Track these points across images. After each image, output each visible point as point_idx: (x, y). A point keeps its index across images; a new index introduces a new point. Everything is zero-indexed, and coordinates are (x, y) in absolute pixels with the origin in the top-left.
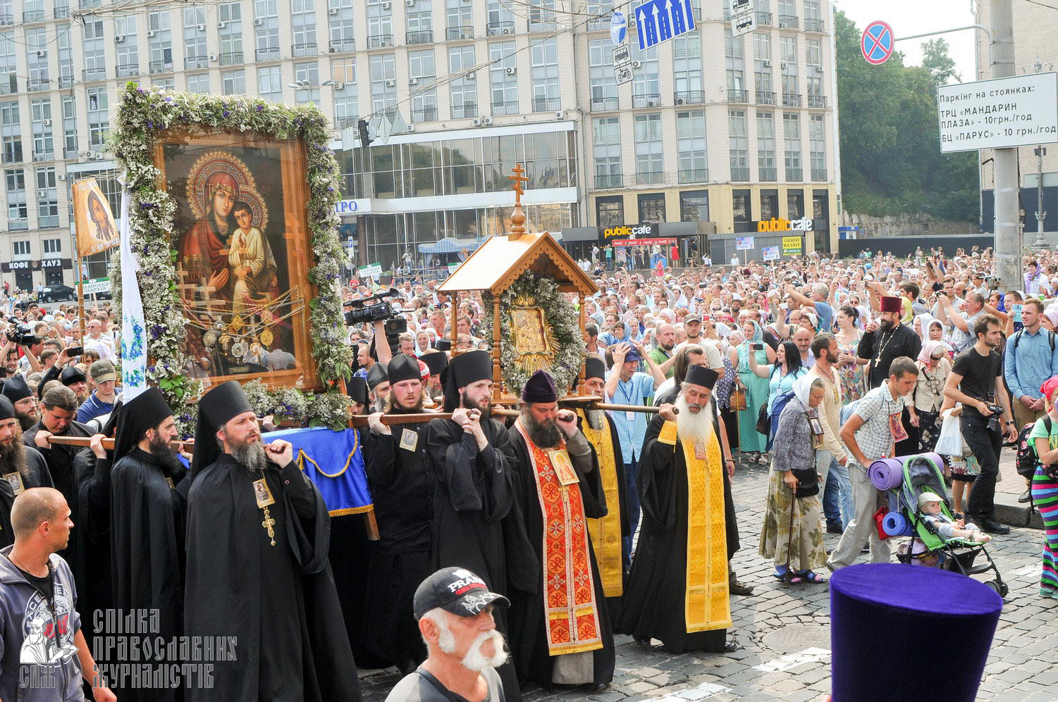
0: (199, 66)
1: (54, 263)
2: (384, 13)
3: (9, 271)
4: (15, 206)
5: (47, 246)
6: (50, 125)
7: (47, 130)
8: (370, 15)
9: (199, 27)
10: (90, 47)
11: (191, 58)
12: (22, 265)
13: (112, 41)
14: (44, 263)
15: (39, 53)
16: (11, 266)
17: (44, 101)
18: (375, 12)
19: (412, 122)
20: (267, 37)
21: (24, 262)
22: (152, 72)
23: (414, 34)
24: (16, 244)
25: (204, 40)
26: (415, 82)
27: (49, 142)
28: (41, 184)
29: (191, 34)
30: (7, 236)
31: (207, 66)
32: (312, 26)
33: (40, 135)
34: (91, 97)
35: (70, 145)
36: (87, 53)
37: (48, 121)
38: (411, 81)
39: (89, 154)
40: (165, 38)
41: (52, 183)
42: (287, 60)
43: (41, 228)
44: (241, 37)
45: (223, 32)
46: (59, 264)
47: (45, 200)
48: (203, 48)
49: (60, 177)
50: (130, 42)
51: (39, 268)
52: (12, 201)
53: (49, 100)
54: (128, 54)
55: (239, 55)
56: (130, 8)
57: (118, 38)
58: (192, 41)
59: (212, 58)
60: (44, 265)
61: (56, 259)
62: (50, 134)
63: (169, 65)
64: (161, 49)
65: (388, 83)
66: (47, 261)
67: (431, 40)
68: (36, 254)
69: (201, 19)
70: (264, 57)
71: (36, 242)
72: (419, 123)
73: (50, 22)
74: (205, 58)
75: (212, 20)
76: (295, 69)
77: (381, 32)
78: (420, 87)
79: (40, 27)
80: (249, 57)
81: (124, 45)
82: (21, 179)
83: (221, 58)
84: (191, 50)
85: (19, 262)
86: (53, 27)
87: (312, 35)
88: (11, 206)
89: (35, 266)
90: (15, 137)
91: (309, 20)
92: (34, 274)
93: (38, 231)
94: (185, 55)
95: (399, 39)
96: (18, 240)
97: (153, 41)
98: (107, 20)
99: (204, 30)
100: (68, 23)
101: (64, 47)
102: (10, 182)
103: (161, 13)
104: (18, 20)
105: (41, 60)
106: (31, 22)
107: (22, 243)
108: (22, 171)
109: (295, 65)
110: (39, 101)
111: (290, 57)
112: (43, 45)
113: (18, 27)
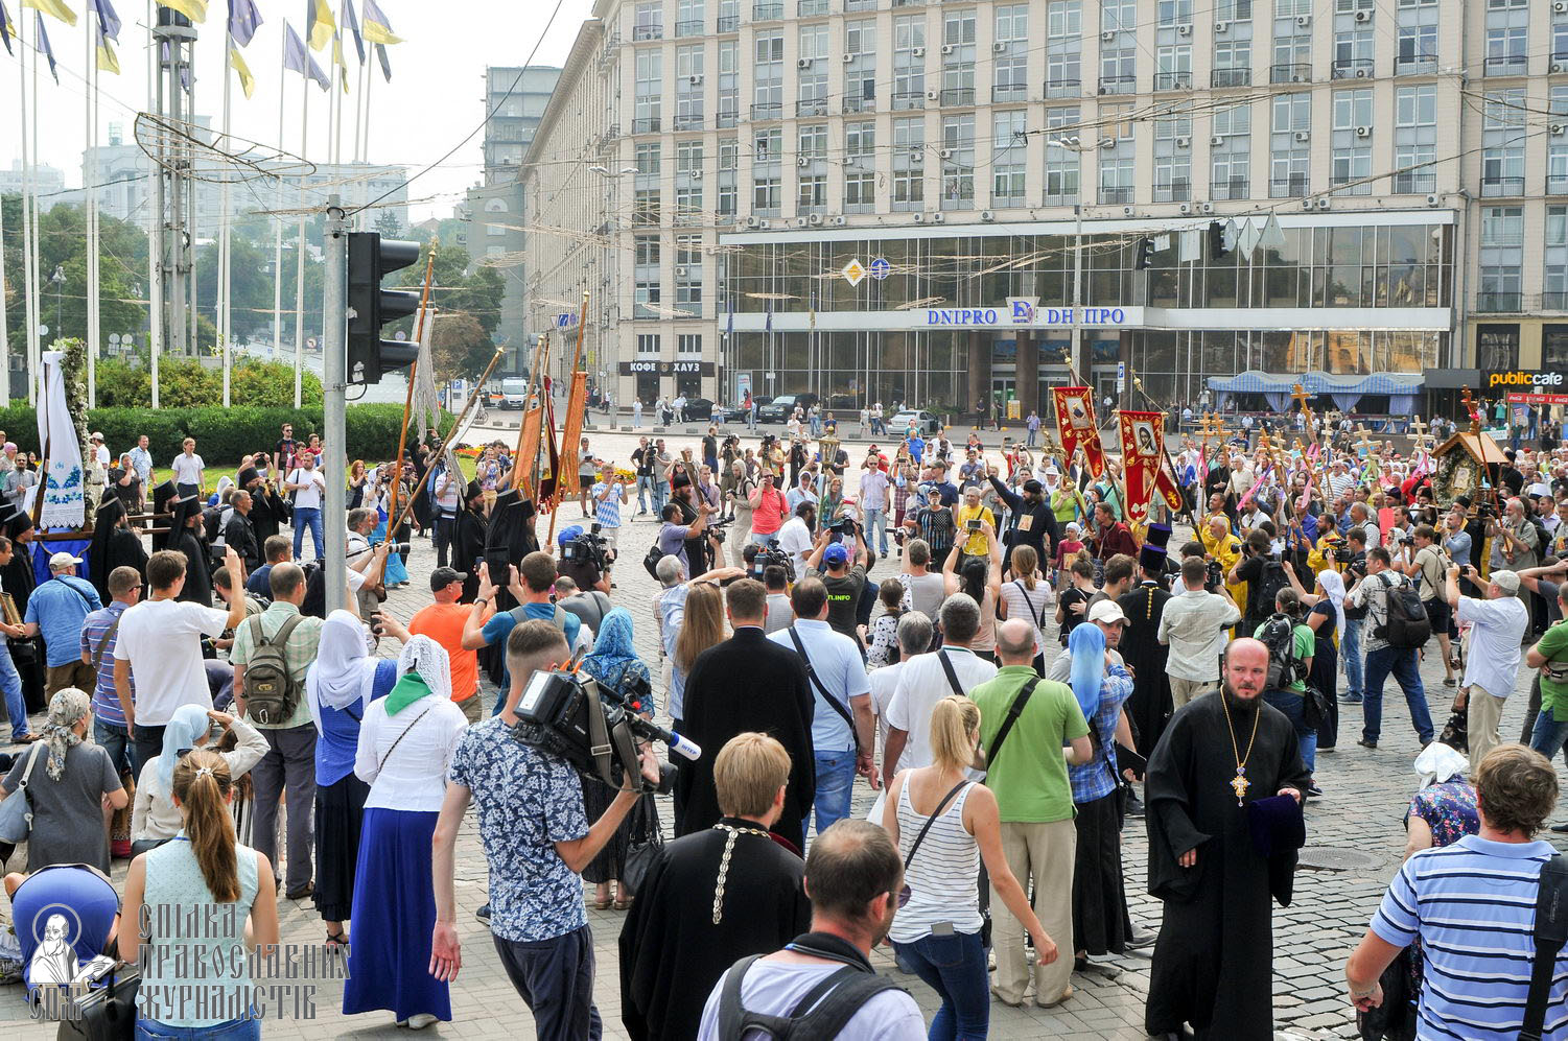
0: (911, 106)
1: (690, 366)
2: (1181, 40)
3: (630, 373)
4: (644, 285)
5: (685, 343)
6: (701, 178)
7: (695, 185)
8: (1160, 43)
9: (916, 51)
10: (763, 73)
11: (902, 94)
12: (647, 367)
13: (794, 65)
14: (677, 366)
15: (693, 79)
16: (633, 367)
17: (694, 145)
18: (1168, 38)
19: (1211, 199)
20: (1010, 68)
21: (650, 362)
22: (845, 111)
23: (1223, 72)
24: (641, 338)
25: (921, 69)
26: (1219, 141)
27: (697, 200)
28: (682, 257)
29: (903, 61)
30: (631, 326)
31: (922, 106)
32: (1076, 56)
33: (686, 191)
34: (759, 142)
35: (726, 206)
36: (758, 82)
37: (698, 171)
38: (1214, 140)
39: (750, 221)
40: (867, 65)
41: (697, 257)
42: (1036, 102)
43: (677, 319)
44: (973, 67)
45: (948, 60)
46: (697, 369)
47: (685, 280)
48: (919, 80)
49: (708, 250)
50: (819, 68)
51: (669, 373)
52: (642, 278)
53: (701, 144)
54: (813, 85)
55: (969, 92)
56: (820, 21)
57: (802, 63)
58: (903, 70)
59: (930, 95)
60: (677, 368)
61: (694, 362)
62: (700, 190)
63: (870, 103)
64: (860, 80)
65: (1180, 141)
66: (681, 363)
67: (1248, 81)
68: (668, 353)
69: (919, 40)
70: (1004, 96)
71: (668, 337)
72: (1223, 201)
73: (711, 37)
74: (919, 94)
75: (934, 42)
76: (1046, 115)
77: (1174, 67)
78: (1225, 150)
79: (697, 43)
80: (982, 96)
81: (810, 73)
82: (656, 251)
83: (944, 97)
84: (902, 82)
85: (643, 363)
86: (714, 44)
87: (1074, 69)
88: (639, 285)
89: (665, 370)
90: (652, 192)
91: (1072, 47)
92: (662, 379)
93: (672, 321)
94: (893, 89)
95: (1201, 77)
96: (645, 332)
97: (851, 68)
98: (789, 36)
99: (922, 56)
100: (735, 40)
101: (727, 69)
102: (640, 254)
103: (864, 30)
104: (668, 33)
105: (695, 89)
106: (686, 36)
107: (650, 337)
108: (657, 238)
109: (1046, 109)
110: (687, 145)
111: (1041, 98)
112: (699, 64)
113: (668, 42)
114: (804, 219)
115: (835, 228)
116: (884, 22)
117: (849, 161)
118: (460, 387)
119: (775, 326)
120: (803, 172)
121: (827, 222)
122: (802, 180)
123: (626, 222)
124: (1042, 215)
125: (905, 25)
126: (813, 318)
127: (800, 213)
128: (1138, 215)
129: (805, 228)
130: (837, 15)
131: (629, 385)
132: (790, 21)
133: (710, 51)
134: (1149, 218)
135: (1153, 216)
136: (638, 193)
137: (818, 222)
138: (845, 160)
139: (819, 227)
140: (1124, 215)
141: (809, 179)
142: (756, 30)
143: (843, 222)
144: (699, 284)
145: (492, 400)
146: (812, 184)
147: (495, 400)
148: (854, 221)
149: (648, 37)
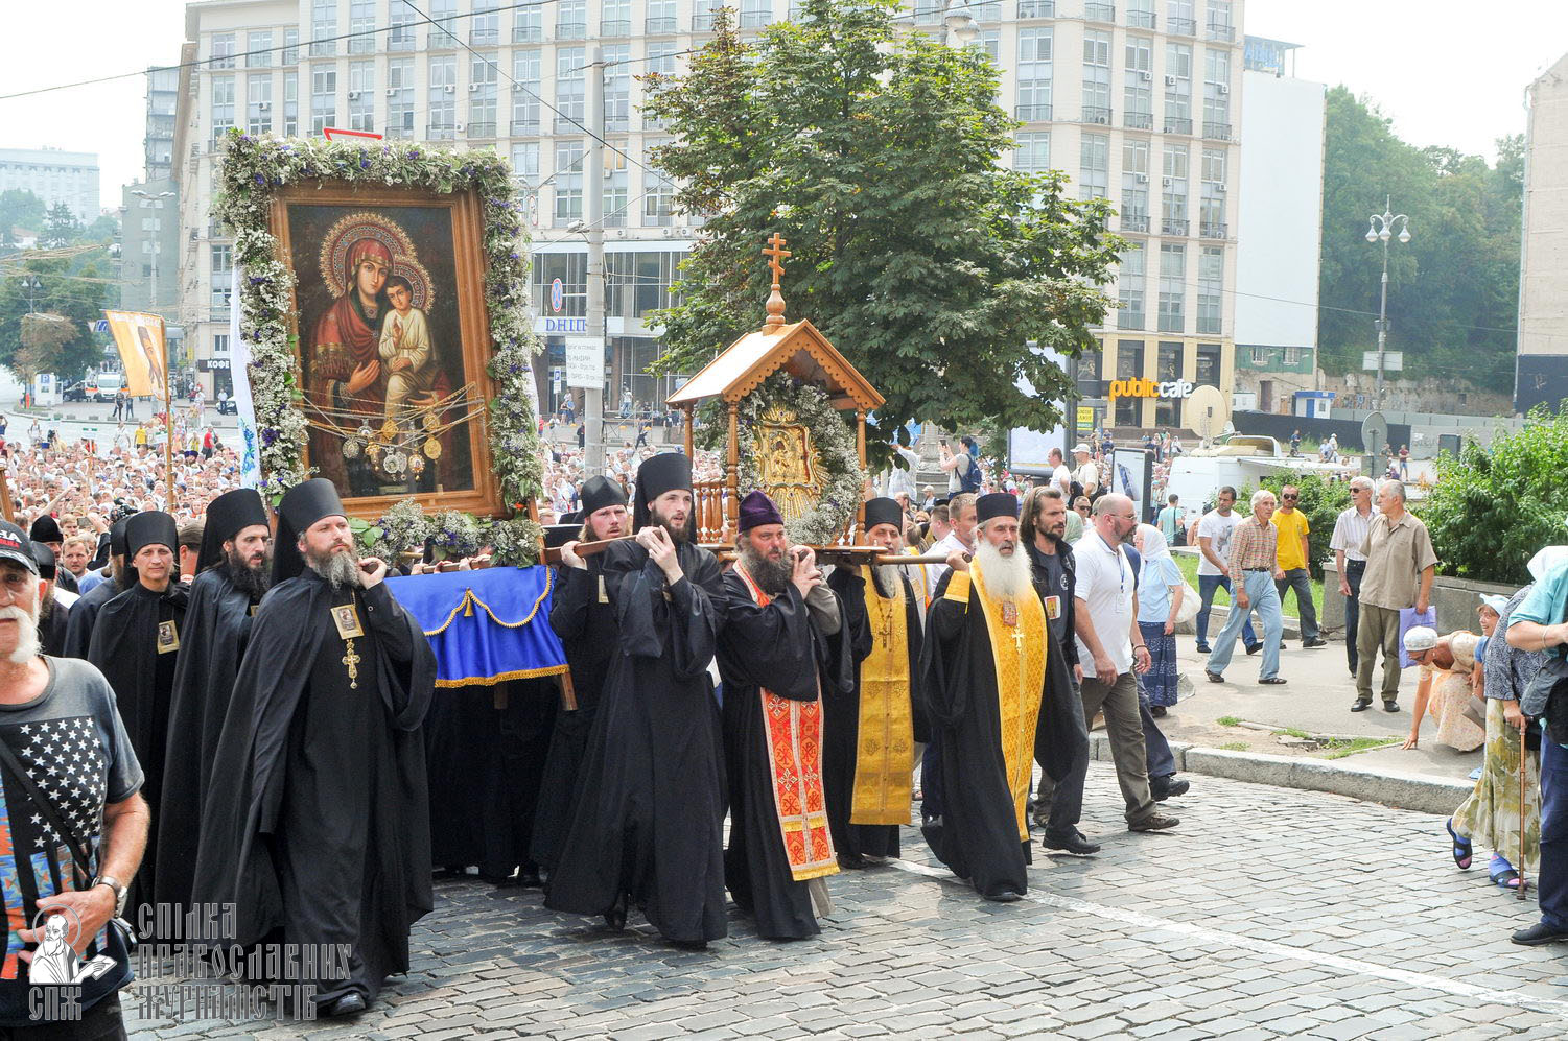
0: (443, 137)
3: (207, 370)
4: (220, 291)
9: (448, 88)
10: (319, 103)
11: (435, 126)
12: (221, 366)
13: (346, 97)
15: (261, 105)
16: (209, 365)
19: (689, 225)
20: (526, 106)
21: (224, 362)
24: (218, 337)
25: (451, 104)
29: (437, 96)
30: (207, 328)
31: (452, 137)
32: (580, 97)
36: (315, 111)
40: (407, 99)
42: (546, 136)
44: (495, 104)
45: (475, 97)
48: (450, 115)
50: (366, 100)
52: (217, 285)
54: (361, 115)
55: (492, 125)
56: (366, 59)
57: (351, 95)
58: (437, 104)
59: (459, 127)
63: (409, 132)
64: (401, 112)
65: (665, 175)
69: (451, 78)
70: (521, 130)
73: (277, 68)
74: (450, 126)
75: (463, 81)
76: (555, 148)
79: (265, 73)
80: (503, 130)
81: (359, 104)
82: (229, 259)
83: (471, 129)
84: (436, 116)
85: (219, 360)
86: (281, 73)
87: (578, 108)
88: (216, 290)
91: (577, 89)
94: (428, 119)
96: (221, 333)
97: (394, 101)
98: (341, 70)
99: (453, 92)
100: (295, 70)
101: (289, 99)
102: (217, 259)
103: (405, 67)
104: (240, 63)
105: (264, 115)
106: (256, 66)
107: (225, 338)
108: (230, 248)
109: (555, 143)
111: (550, 133)
112: (267, 94)
113: (239, 71)
116: (421, 61)
118: (48, 381)
123: (203, 233)
124: (552, 235)
125: (438, 64)
128: (630, 237)
130: (381, 54)
132: (342, 57)
133: (277, 77)
134: (638, 240)
135: (642, 237)
140: (617, 237)
142: (314, 62)
145: (87, 393)
147: (90, 393)
149: (223, 66)
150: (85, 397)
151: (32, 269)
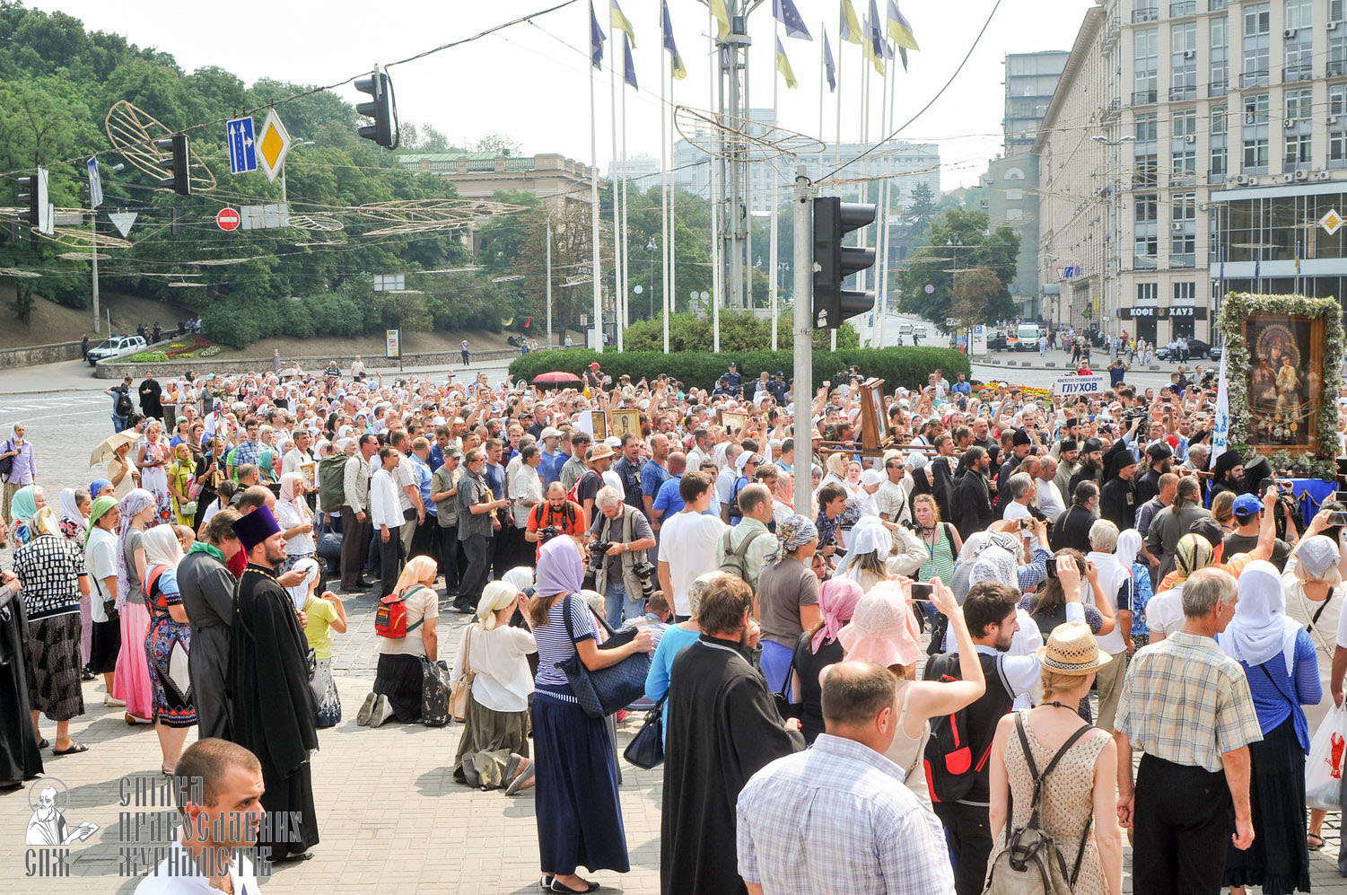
1: (1185, 311)
3: (1130, 318)
4: (1143, 240)
5: (1178, 290)
6: (1194, 142)
7: (1190, 148)
10: (1251, 44)
12: (1145, 312)
13: (1280, 36)
14: (1172, 310)
15: (1186, 54)
16: (1132, 312)
17: (1188, 113)
21: (1148, 308)
22: (1329, 74)
24: (1140, 286)
27: (1191, 163)
28: (1177, 213)
30: (1131, 276)
33: (1180, 155)
34: (1248, 107)
35: (1217, 167)
36: (1246, 53)
37: (1191, 136)
41: (1191, 213)
43: (1173, 269)
46: (1191, 313)
47: (1179, 234)
49: (1201, 206)
50: (1303, 37)
51: (1165, 317)
52: (1141, 234)
53: (1194, 112)
54: (1299, 53)
57: (1287, 33)
60: (1172, 313)
61: (1188, 307)
62: (1193, 153)
64: (1343, 46)
66: (1176, 308)
68: (1164, 299)
71: (1165, 284)
73: (1203, 16)
79: (1190, 21)
81: (1295, 41)
82: (1153, 209)
85: (1142, 308)
86: (1206, 21)
88: (1140, 240)
89: (1161, 314)
90: (1149, 157)
92: (1159, 323)
93: (1168, 271)
96: (1144, 281)
97: (1334, 35)
98: (1276, 10)
100: (1224, 15)
101: (1218, 45)
102: (1139, 211)
104: (1163, 14)
105: (1188, 63)
106: (1180, 15)
107: (1148, 285)
108: (1154, 197)
110: (1182, 113)
112: (1192, 43)
113: (1163, 22)
114: (1290, 176)
115: (1319, 182)
117: (1333, 121)
118: (980, 332)
119: (1262, 274)
120: (1289, 133)
121: (1312, 177)
122: (1289, 139)
123: (1127, 182)
126: (1298, 265)
127: (1287, 169)
129: (1291, 184)
131: (1130, 327)
133: (1203, 25)
136: (1138, 158)
137: (1303, 177)
138: (1329, 120)
139: (1305, 182)
141: (1294, 138)
142: (1244, 5)
143: (1327, 177)
144: (1193, 237)
145: (1008, 343)
146: (1298, 143)
147: (1011, 343)
148: (1337, 175)
149: (1145, 19)
150: (1006, 347)
151: (955, 228)
